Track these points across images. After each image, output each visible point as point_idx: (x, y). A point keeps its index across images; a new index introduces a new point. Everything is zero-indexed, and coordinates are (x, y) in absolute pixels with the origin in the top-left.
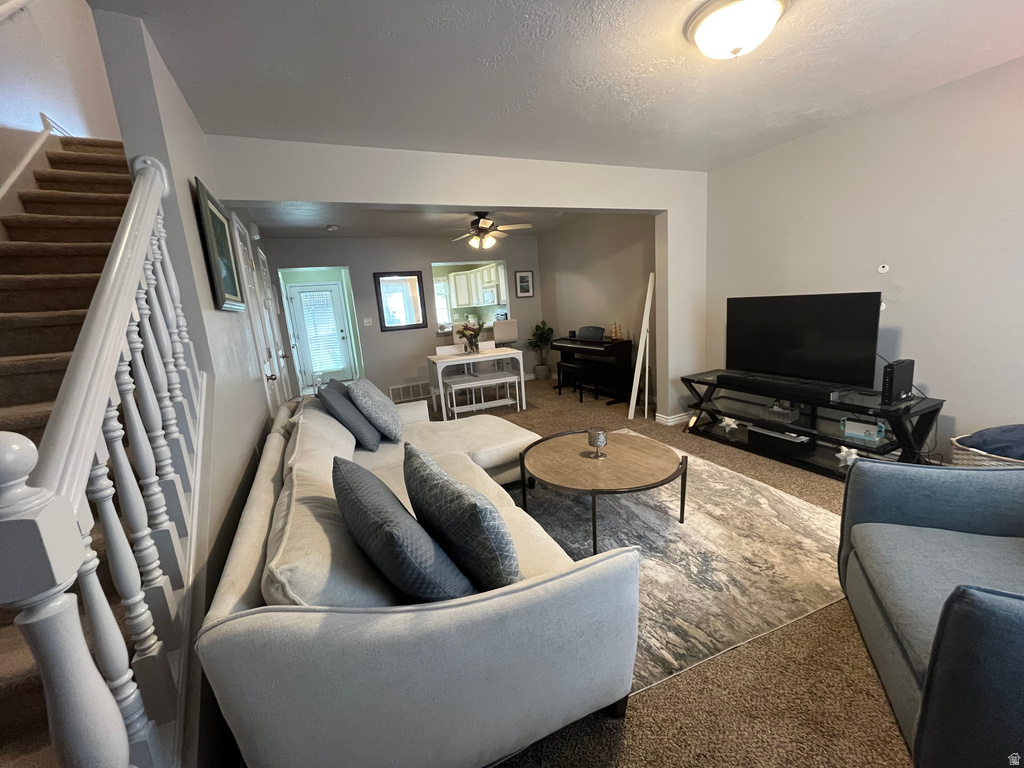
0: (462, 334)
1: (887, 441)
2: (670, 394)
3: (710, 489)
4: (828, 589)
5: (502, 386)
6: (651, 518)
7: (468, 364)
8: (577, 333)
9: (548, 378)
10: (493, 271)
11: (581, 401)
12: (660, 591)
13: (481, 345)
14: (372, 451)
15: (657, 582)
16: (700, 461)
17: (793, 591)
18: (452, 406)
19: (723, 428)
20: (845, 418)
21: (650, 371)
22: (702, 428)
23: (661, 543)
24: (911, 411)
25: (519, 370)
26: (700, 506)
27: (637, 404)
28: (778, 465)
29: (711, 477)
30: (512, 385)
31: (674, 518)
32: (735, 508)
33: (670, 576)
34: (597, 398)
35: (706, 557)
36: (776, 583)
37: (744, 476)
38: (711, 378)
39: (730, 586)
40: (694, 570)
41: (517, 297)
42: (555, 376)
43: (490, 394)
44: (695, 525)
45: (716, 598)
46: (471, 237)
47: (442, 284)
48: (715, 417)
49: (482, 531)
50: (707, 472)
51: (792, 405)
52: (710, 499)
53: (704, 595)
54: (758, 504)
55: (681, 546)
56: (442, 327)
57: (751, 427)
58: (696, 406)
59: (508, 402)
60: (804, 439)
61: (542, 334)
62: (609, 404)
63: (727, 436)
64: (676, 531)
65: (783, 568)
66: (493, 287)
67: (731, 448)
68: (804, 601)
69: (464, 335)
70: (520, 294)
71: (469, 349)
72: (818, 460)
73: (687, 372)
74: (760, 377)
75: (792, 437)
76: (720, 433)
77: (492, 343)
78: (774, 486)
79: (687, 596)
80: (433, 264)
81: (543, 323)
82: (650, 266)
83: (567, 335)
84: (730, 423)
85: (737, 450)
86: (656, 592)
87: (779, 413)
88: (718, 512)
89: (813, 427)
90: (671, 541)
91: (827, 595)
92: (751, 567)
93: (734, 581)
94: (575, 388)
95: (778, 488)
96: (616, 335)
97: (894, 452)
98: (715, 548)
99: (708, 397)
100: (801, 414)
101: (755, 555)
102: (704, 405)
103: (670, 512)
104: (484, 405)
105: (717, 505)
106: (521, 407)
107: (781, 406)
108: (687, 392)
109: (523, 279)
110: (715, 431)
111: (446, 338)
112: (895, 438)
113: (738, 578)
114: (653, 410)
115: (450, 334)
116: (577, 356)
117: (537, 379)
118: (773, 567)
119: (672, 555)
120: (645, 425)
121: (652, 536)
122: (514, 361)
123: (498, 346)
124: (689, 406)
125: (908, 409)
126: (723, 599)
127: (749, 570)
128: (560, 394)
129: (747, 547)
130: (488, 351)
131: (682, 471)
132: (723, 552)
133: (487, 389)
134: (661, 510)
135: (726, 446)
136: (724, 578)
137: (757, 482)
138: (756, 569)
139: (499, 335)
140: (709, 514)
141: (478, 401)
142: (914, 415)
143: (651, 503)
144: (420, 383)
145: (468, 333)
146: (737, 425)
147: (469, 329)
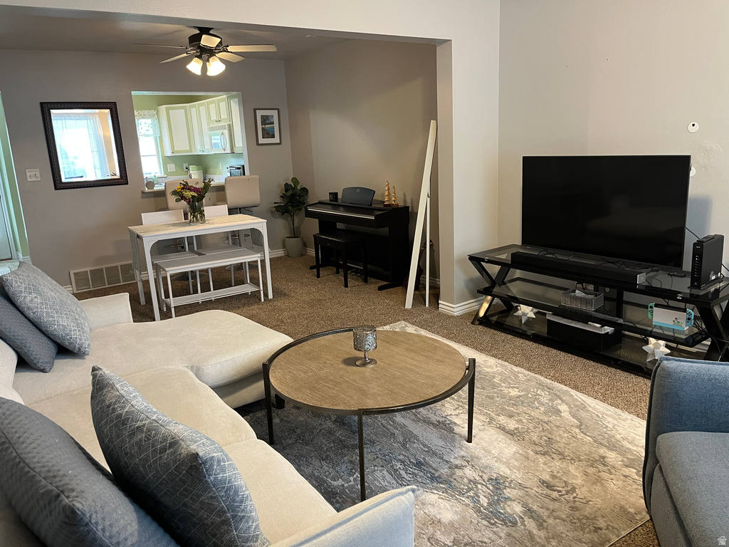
0: (179, 195)
1: (696, 330)
2: (456, 276)
3: (503, 396)
4: (632, 510)
5: (239, 267)
6: (433, 439)
7: (190, 238)
8: (340, 196)
9: (303, 254)
10: (223, 105)
11: (346, 286)
12: (443, 533)
13: (208, 210)
14: (43, 371)
15: (439, 521)
16: (492, 361)
17: (595, 518)
18: (167, 296)
19: (519, 318)
20: (653, 304)
21: (431, 246)
22: (494, 319)
23: (444, 471)
24: (721, 295)
25: (262, 245)
26: (492, 419)
27: (416, 288)
28: (580, 362)
29: (504, 380)
30: (253, 265)
31: (461, 436)
32: (532, 419)
33: (456, 513)
34: (366, 281)
35: (498, 484)
36: (577, 509)
37: (542, 378)
38: (504, 256)
39: (526, 519)
40: (484, 501)
41: (258, 144)
42: (312, 252)
43: (222, 278)
44: (484, 444)
45: (509, 535)
46: (189, 60)
47: (149, 121)
48: (510, 304)
49: (206, 487)
50: (500, 374)
51: (596, 289)
52: (503, 409)
53: (495, 533)
54: (558, 412)
55: (469, 472)
56: (150, 184)
57: (550, 317)
58: (487, 291)
59: (248, 288)
60: (608, 329)
61: (293, 195)
62: (381, 288)
63: (524, 328)
64: (463, 453)
65: (584, 489)
66: (223, 128)
67: (527, 342)
68: (608, 529)
69: (183, 198)
70: (261, 141)
71: (190, 217)
72: (624, 354)
73: (476, 248)
74: (561, 256)
75: (595, 327)
76: (516, 324)
77: (224, 209)
78: (576, 388)
79: (476, 536)
80: (133, 93)
81: (295, 180)
82: (430, 109)
83: (326, 198)
84: (526, 311)
85: (535, 345)
86: (439, 535)
87: (581, 299)
88: (512, 425)
89: (619, 315)
90: (457, 467)
91: (630, 518)
92: (549, 492)
93: (529, 512)
94: (338, 267)
95: (581, 391)
96: (390, 199)
97: (704, 342)
98: (508, 472)
99: (501, 280)
100: (606, 298)
101: (554, 477)
102: (496, 290)
103: (457, 430)
104: (214, 294)
105: (511, 416)
106: (266, 295)
107: (584, 290)
108: (476, 273)
109: (265, 120)
110: (509, 321)
111: (157, 200)
112: (704, 326)
113: (535, 508)
114: (436, 296)
115: (161, 194)
116: (340, 226)
117: (288, 255)
118: (574, 489)
119: (457, 484)
120: (426, 316)
121: (433, 461)
122: (254, 234)
123: (232, 211)
124: (479, 292)
125: (717, 291)
126: (516, 535)
127: (547, 496)
128: (318, 276)
129: (545, 468)
130: (217, 219)
131: (470, 377)
132: (517, 476)
133: (217, 271)
134: (445, 427)
135: (522, 341)
136: (518, 508)
137: (556, 384)
138: (555, 494)
139: (233, 197)
140: (502, 428)
141: (206, 288)
142: (723, 299)
143: (434, 418)
144: (119, 264)
145: (189, 194)
146: (535, 314)
147: (190, 189)
